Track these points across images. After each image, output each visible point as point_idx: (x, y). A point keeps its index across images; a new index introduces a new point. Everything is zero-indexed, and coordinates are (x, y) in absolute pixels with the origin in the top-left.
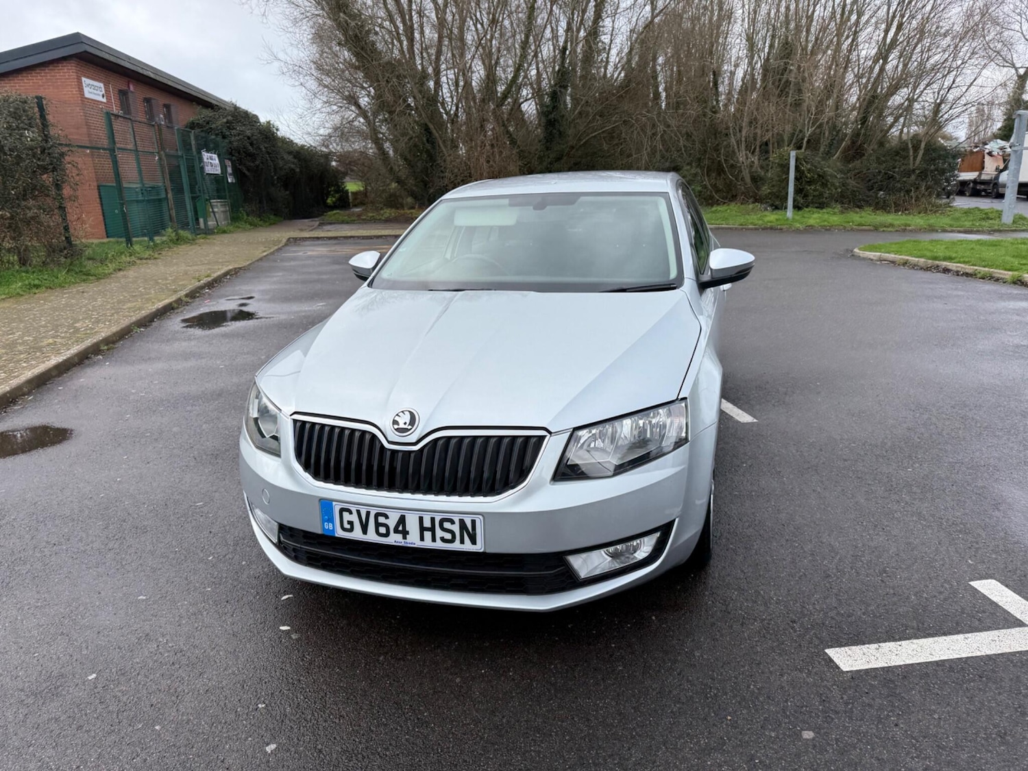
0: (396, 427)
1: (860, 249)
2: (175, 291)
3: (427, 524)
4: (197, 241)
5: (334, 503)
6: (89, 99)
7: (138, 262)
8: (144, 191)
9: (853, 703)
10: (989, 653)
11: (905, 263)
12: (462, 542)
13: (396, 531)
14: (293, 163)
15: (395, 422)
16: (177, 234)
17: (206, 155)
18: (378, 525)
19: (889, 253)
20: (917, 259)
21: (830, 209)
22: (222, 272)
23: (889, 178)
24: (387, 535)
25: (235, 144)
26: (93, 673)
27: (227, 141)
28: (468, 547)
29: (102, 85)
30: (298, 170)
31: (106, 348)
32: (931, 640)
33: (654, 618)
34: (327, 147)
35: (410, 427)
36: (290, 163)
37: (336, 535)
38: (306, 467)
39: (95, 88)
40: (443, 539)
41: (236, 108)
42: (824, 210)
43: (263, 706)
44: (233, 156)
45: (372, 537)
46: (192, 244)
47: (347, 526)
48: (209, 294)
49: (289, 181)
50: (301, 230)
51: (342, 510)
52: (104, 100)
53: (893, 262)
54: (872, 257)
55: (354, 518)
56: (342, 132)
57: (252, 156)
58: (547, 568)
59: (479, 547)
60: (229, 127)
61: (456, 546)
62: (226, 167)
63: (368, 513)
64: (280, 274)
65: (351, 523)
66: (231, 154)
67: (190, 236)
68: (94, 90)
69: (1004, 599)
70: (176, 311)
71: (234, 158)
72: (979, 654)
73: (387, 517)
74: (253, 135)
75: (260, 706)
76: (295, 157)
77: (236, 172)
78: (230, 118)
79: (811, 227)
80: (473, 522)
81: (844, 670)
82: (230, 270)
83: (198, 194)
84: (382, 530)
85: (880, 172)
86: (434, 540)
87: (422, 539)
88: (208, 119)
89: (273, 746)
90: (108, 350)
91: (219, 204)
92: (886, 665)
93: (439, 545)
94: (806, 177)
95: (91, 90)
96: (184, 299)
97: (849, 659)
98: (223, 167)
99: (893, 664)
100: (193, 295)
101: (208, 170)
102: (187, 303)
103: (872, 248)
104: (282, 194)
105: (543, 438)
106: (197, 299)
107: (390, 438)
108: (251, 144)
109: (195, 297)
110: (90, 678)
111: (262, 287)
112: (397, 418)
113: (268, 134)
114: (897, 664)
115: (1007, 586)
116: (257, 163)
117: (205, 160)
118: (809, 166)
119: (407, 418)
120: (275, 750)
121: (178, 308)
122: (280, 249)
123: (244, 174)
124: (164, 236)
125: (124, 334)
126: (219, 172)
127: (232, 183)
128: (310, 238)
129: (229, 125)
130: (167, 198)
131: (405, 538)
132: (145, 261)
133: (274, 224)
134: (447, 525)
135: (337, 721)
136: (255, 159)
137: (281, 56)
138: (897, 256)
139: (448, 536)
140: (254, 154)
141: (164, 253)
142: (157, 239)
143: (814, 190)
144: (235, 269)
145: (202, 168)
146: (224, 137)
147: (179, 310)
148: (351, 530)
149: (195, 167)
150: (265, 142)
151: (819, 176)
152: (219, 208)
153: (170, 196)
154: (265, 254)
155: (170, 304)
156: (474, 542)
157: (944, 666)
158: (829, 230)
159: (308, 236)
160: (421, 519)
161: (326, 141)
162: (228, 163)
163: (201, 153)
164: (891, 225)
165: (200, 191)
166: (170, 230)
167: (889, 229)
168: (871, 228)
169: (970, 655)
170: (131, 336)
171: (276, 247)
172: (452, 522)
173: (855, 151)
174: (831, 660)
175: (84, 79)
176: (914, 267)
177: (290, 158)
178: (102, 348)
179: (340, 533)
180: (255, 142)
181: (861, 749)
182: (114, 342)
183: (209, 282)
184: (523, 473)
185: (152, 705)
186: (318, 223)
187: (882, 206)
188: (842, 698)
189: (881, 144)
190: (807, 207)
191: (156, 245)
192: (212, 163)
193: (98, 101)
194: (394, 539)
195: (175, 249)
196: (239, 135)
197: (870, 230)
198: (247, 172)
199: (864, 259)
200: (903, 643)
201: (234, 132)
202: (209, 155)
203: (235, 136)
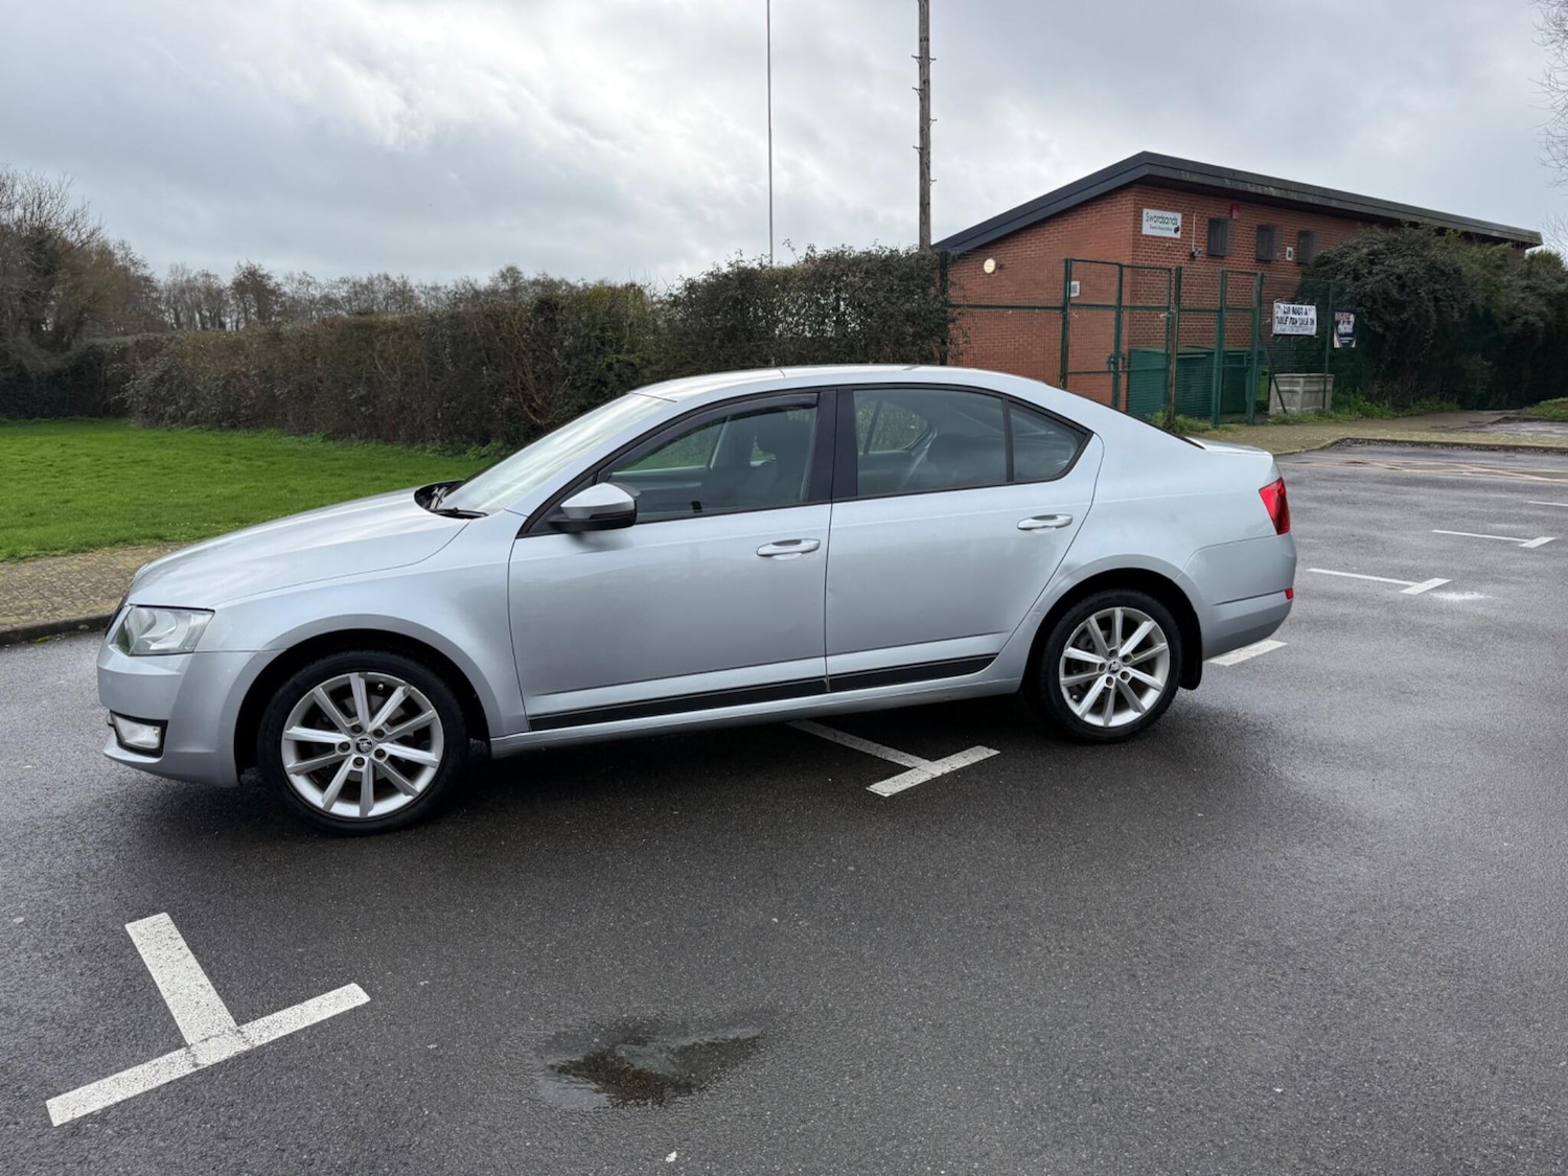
6: (1147, 236)
17: (1280, 309)
27: (1359, 283)
29: (1179, 216)
39: (1163, 220)
44: (1360, 305)
52: (1178, 235)
57: (1399, 306)
66: (1356, 303)
68: (1161, 223)
77: (1366, 332)
83: (1248, 365)
91: (1302, 380)
95: (1158, 224)
101: (1282, 329)
108: (1402, 287)
116: (1405, 316)
117: (1279, 315)
123: (1378, 334)
126: (1312, 330)
129: (1373, 258)
130: (1166, 370)
136: (1403, 310)
140: (1402, 302)
145: (1267, 328)
146: (1356, 278)
152: (1300, 386)
153: (1173, 367)
163: (1268, 305)
165: (1254, 360)
166: (1159, 414)
175: (1145, 211)
180: (1409, 283)
192: (1295, 318)
193: (1165, 238)
198: (1381, 331)
201: (1376, 269)
202: (1291, 306)
203: (1377, 274)
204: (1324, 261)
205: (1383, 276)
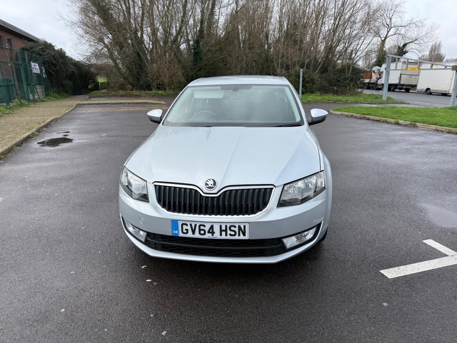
0: (207, 186)
1: (332, 110)
2: (30, 129)
3: (223, 228)
4: (30, 105)
5: (179, 221)
7: (4, 115)
8: (4, 81)
9: (397, 291)
10: (439, 267)
11: (352, 116)
12: (239, 235)
13: (209, 232)
14: (73, 69)
15: (206, 184)
16: (20, 102)
17: (33, 64)
18: (200, 230)
19: (345, 112)
20: (356, 115)
21: (315, 94)
22: (50, 120)
23: (338, 81)
24: (204, 234)
25: (46, 59)
26: (63, 308)
27: (42, 57)
28: (242, 237)
30: (76, 72)
31: (3, 157)
32: (417, 264)
33: (308, 264)
34: (89, 61)
35: (214, 186)
36: (72, 69)
37: (179, 236)
38: (164, 206)
40: (230, 235)
41: (46, 42)
42: (313, 94)
43: (153, 315)
44: (45, 65)
45: (197, 235)
46: (28, 107)
47: (185, 231)
48: (47, 131)
49: (71, 77)
50: (81, 100)
51: (182, 225)
53: (347, 116)
54: (338, 114)
55: (189, 228)
56: (97, 55)
57: (55, 65)
58: (275, 245)
59: (247, 237)
60: (42, 51)
61: (237, 237)
62: (42, 70)
63: (196, 225)
64: (79, 121)
65: (187, 230)
66: (44, 64)
67: (26, 103)
69: (437, 246)
70: (33, 139)
71: (46, 66)
72: (435, 268)
73: (204, 226)
74: (55, 55)
75: (151, 315)
76: (74, 66)
77: (47, 72)
78: (43, 46)
79: (309, 101)
80: (245, 226)
81: (390, 278)
82: (54, 119)
83: (29, 83)
84: (202, 232)
85: (334, 78)
86: (226, 235)
87: (221, 235)
88: (32, 46)
89: (165, 332)
90: (4, 158)
91: (39, 88)
92: (404, 275)
93: (229, 237)
94: (306, 80)
96: (35, 133)
97: (391, 273)
98: (41, 70)
99: (407, 274)
100: (39, 131)
101: (34, 71)
102: (37, 135)
103: (338, 110)
104: (69, 83)
105: (272, 189)
106: (41, 133)
107: (204, 191)
108: (54, 59)
109: (39, 132)
110: (62, 311)
111: (72, 127)
112: (207, 182)
113: (61, 54)
114: (408, 274)
115: (436, 241)
117: (32, 66)
118: (307, 76)
119: (212, 182)
120: (166, 333)
121: (33, 137)
122: (73, 109)
123: (51, 73)
124: (13, 103)
125: (10, 150)
126: (39, 72)
127: (45, 78)
128: (87, 104)
129: (43, 50)
130: (15, 84)
131: (213, 235)
132: (7, 115)
133: (66, 97)
134: (233, 228)
135: (190, 318)
136: (56, 67)
137: (66, 17)
138: (348, 113)
139: (233, 233)
140: (56, 64)
141: (15, 111)
142: (11, 105)
143: (309, 86)
144: (56, 118)
145: (31, 70)
146: (40, 55)
147: (34, 138)
148: (187, 233)
149: (28, 70)
150: (61, 58)
151: (311, 80)
152: (39, 89)
153: (16, 83)
154: (67, 111)
155: (29, 135)
156: (244, 235)
157: (425, 273)
158: (316, 102)
159: (86, 103)
160: (221, 226)
161: (89, 59)
162: (43, 68)
163: (30, 63)
164: (341, 101)
165: (30, 81)
166: (17, 100)
167: (340, 102)
168: (333, 102)
169: (433, 268)
170: (14, 151)
171: (71, 109)
172: (235, 227)
173: (324, 70)
174: (383, 275)
176: (356, 117)
177: (72, 66)
178: (1, 157)
179: (181, 235)
180: (56, 58)
181: (406, 308)
182: (6, 154)
183: (45, 125)
184: (265, 204)
185: (99, 320)
186: (88, 97)
187: (336, 93)
188: (393, 289)
189: (334, 67)
190: (306, 93)
191: (10, 107)
192: (36, 68)
194: (208, 236)
195: (20, 109)
196: (48, 54)
197: (332, 103)
198: (53, 73)
199: (335, 114)
200: (407, 266)
201: (45, 53)
202: (34, 64)
203: (46, 55)
204: (23, 49)
205: (49, 56)
